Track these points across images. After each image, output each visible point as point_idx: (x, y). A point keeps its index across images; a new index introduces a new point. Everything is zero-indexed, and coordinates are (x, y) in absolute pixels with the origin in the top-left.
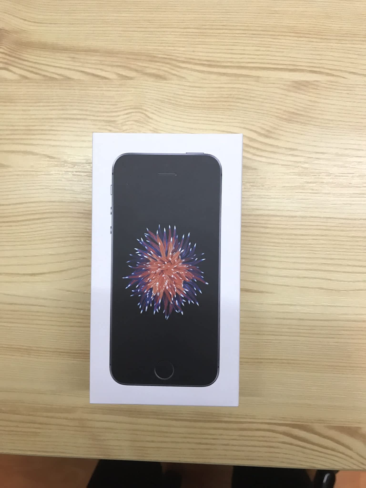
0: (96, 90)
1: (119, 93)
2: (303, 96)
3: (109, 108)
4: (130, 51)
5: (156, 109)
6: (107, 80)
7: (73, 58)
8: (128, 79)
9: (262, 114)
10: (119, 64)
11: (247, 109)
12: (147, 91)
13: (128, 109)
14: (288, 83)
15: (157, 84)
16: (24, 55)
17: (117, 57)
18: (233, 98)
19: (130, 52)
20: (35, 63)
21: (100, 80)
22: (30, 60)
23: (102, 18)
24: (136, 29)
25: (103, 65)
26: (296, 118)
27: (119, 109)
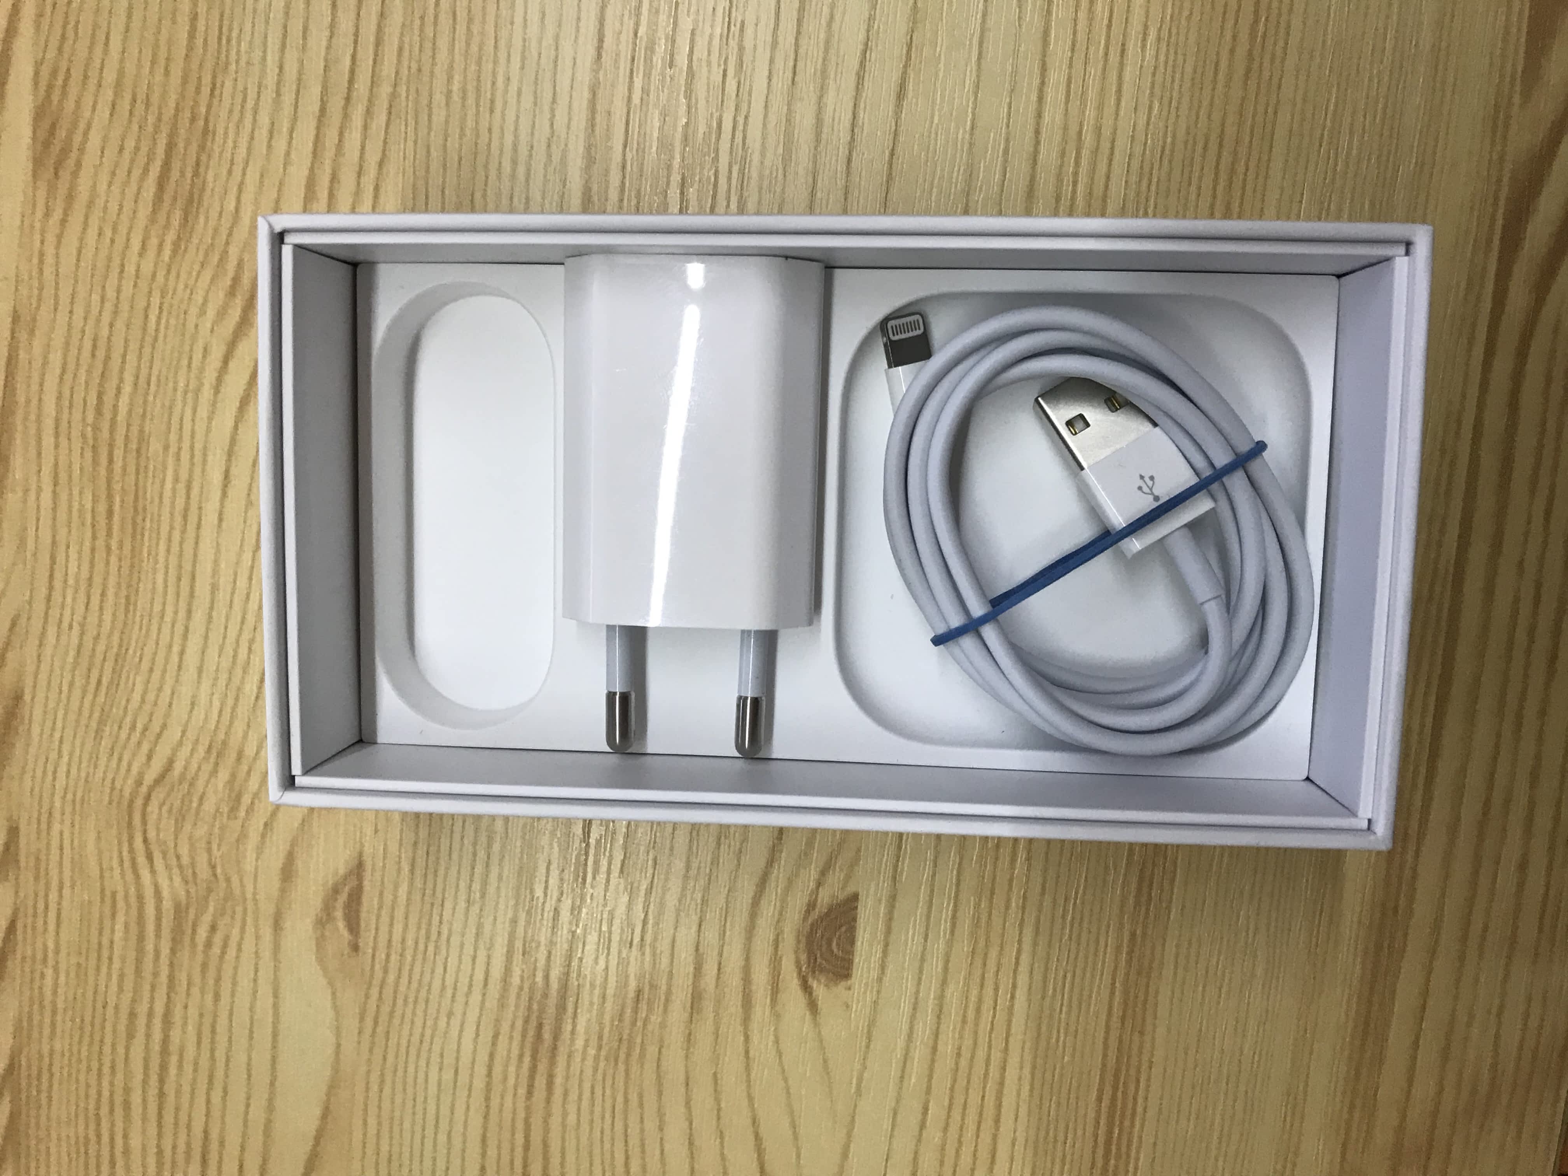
0: (56, 970)
1: (67, 884)
2: (95, 140)
3: (126, 926)
5: (133, 743)
6: (19, 925)
9: (165, 313)
11: (144, 372)
12: (62, 771)
13: (131, 851)
14: (42, 194)
15: (36, 730)
18: (96, 429)
21: (19, 956)
26: (182, 173)
27: (132, 891)
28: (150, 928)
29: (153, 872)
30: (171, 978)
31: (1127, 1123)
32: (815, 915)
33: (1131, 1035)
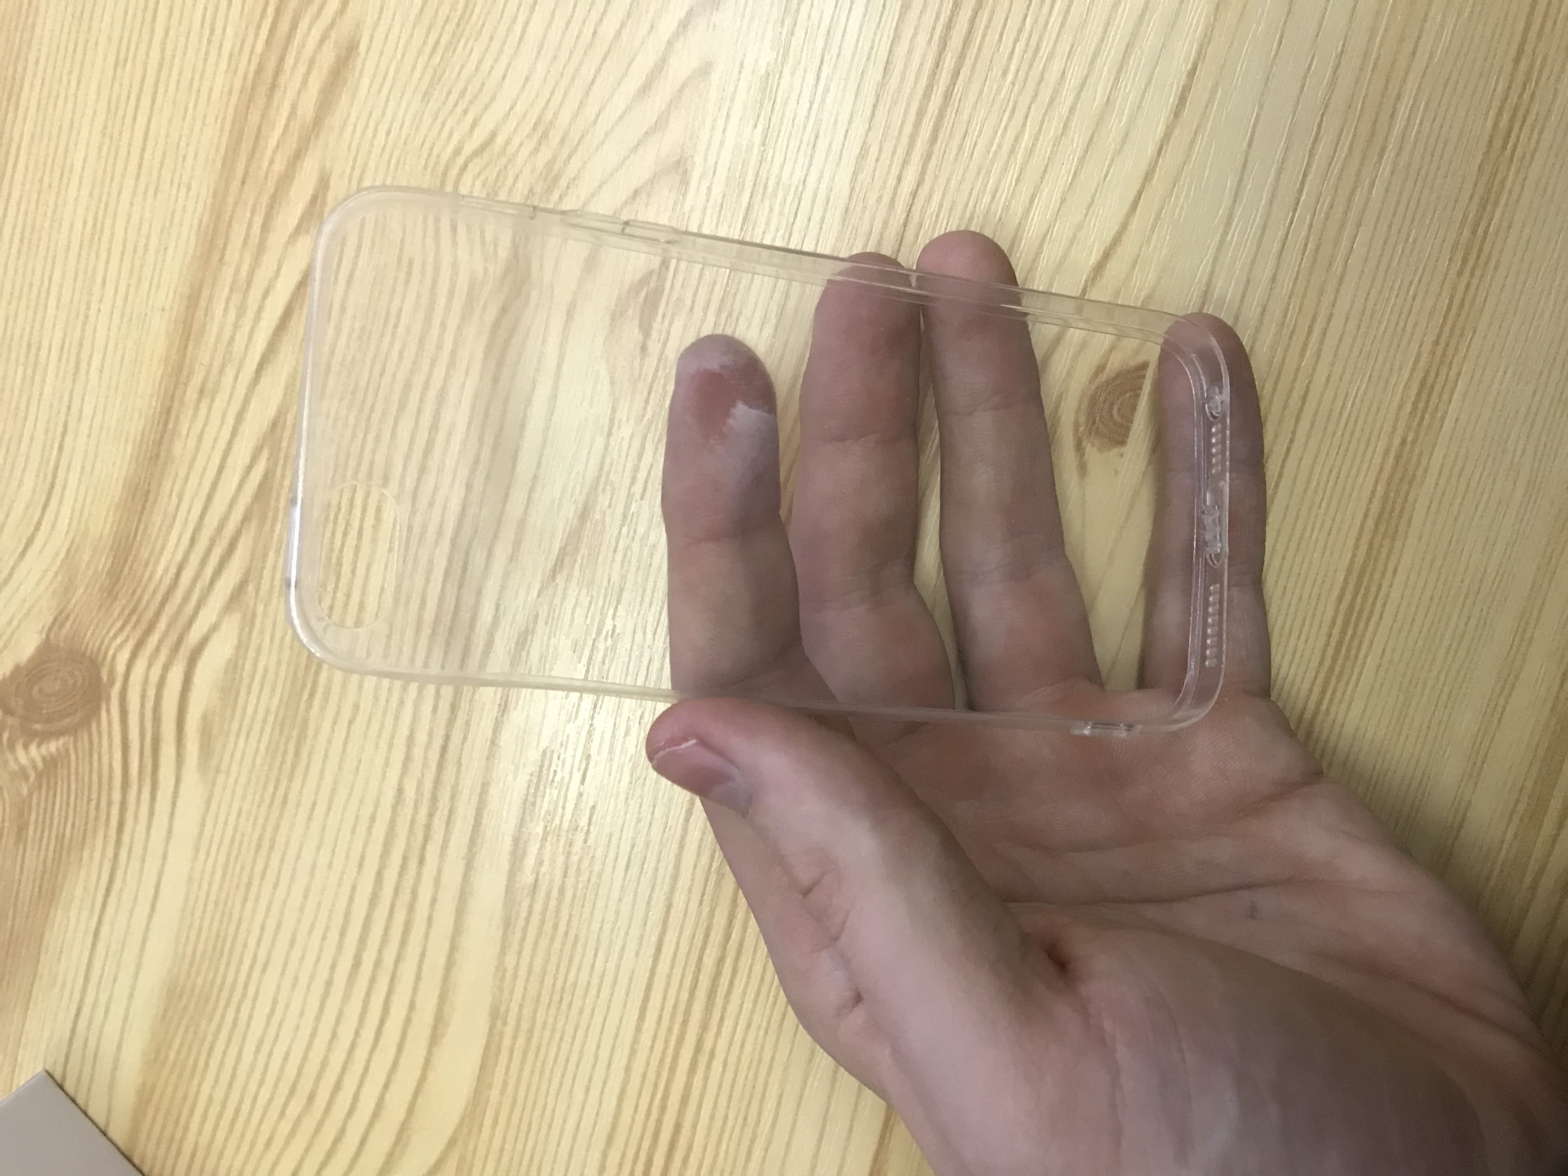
0: (338, 330)
4: (219, 164)
5: (459, 110)
7: (202, 391)
8: (325, 195)
10: (258, 220)
12: (383, 128)
15: (365, 83)
16: (157, 576)
17: (230, 222)
19: (224, 161)
20: (193, 541)
22: (179, 557)
23: (75, 246)
24: (142, 120)
25: (249, 283)
27: (430, 259)
28: (442, 301)
29: (455, 244)
30: (453, 354)
31: (1362, 625)
32: (1103, 377)
33: (1383, 539)
